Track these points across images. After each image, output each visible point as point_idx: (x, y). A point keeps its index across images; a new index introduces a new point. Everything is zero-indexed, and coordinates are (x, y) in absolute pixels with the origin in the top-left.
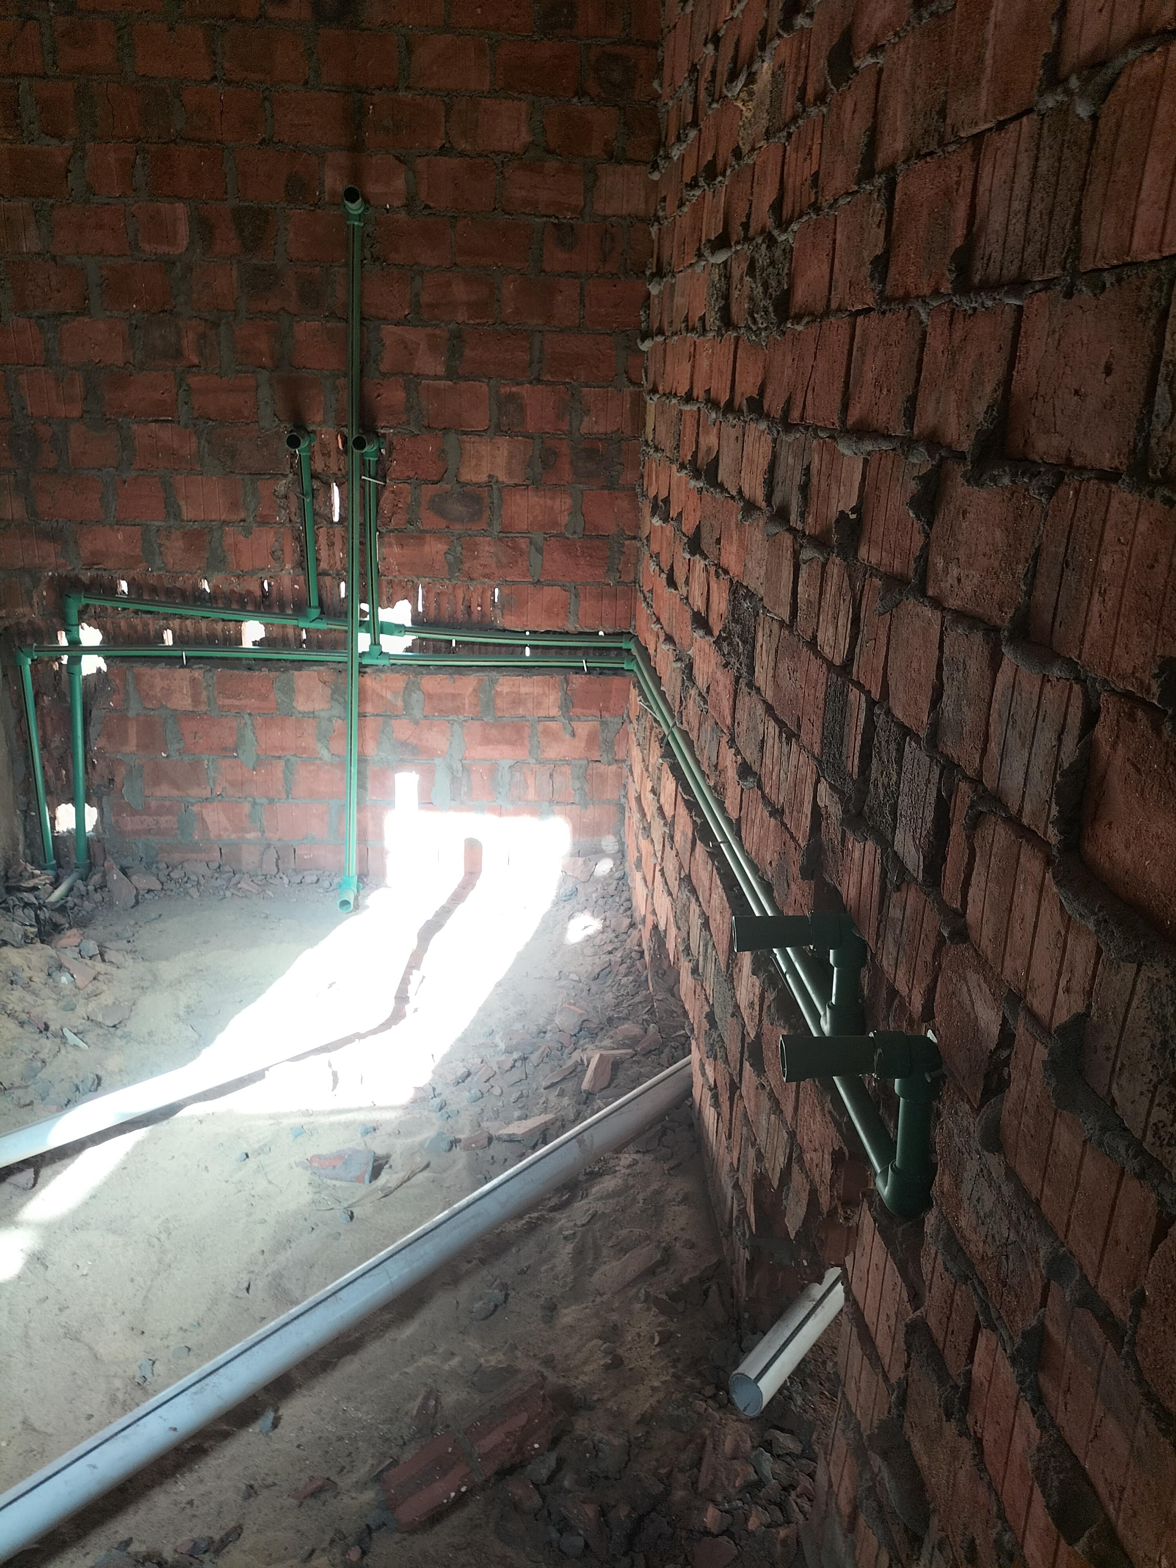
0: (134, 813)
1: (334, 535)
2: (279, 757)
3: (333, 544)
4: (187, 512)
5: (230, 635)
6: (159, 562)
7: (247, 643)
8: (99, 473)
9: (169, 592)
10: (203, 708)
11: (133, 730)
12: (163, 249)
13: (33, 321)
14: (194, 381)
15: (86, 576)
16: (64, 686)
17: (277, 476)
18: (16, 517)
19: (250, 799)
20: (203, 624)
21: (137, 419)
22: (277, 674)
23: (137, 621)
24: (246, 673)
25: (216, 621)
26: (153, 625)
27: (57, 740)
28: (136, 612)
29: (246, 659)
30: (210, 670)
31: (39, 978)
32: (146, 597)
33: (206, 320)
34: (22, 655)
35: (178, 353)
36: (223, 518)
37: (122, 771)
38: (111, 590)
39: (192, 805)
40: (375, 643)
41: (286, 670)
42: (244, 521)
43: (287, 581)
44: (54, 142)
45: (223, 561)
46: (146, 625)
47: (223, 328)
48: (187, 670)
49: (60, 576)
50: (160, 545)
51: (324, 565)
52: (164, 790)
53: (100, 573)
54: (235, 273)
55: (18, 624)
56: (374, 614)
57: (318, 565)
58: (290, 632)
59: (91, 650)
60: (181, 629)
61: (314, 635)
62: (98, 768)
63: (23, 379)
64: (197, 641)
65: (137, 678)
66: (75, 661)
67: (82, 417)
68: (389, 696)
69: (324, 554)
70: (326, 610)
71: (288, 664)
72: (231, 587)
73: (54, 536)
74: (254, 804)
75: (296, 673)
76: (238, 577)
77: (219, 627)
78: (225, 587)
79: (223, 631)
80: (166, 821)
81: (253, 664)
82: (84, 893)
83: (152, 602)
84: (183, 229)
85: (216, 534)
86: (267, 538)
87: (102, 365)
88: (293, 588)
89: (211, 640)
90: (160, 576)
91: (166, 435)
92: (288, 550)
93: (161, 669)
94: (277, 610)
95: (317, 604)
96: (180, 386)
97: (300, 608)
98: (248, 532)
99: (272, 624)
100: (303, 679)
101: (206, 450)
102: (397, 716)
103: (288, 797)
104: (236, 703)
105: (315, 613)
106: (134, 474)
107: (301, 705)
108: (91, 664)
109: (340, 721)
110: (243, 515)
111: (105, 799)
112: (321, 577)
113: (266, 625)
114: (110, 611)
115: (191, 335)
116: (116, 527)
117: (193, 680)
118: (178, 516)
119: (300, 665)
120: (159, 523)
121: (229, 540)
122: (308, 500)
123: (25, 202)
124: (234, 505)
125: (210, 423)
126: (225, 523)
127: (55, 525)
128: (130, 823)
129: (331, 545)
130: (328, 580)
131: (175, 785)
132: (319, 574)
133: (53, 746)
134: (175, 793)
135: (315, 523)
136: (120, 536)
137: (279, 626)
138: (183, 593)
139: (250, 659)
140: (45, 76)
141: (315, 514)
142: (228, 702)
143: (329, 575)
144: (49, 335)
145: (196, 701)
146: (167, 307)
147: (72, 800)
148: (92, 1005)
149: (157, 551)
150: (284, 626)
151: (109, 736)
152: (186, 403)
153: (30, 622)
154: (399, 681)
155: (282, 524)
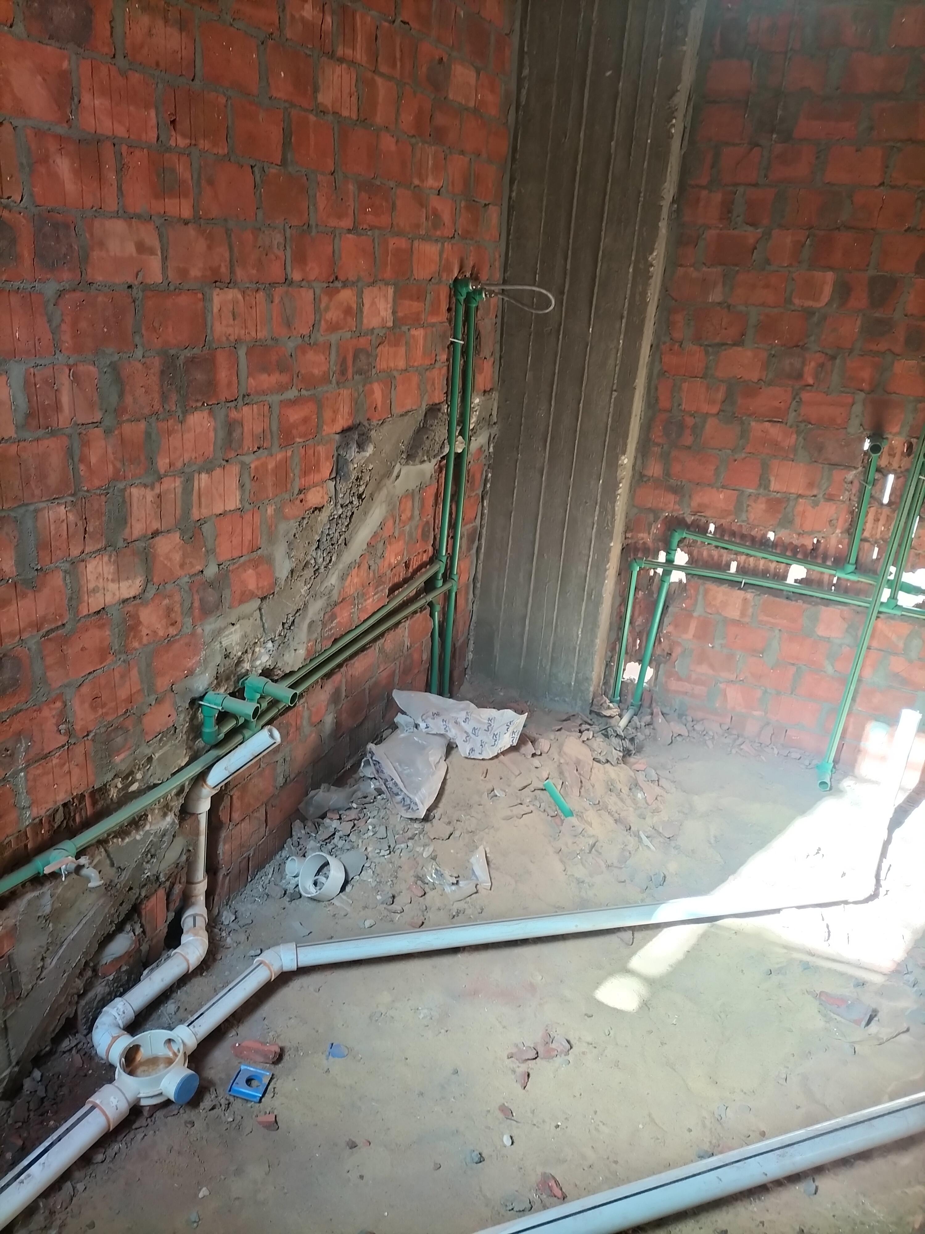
0: (679, 679)
1: (881, 514)
2: (793, 664)
3: (878, 520)
4: (774, 485)
5: (779, 572)
6: (744, 517)
7: (790, 580)
8: (720, 453)
9: (743, 537)
10: (747, 620)
11: (693, 625)
12: (809, 303)
13: (702, 348)
14: (805, 396)
15: (690, 519)
16: (654, 588)
17: (849, 468)
18: (655, 475)
19: (763, 688)
20: (762, 562)
21: (757, 419)
22: (809, 606)
23: (715, 553)
24: (785, 601)
25: (772, 561)
26: (726, 557)
27: (639, 621)
28: (717, 547)
29: (787, 591)
30: (759, 595)
31: (625, 790)
32: (726, 538)
33: (827, 354)
34: (635, 564)
35: (800, 376)
36: (800, 492)
37: (677, 651)
38: (703, 530)
39: (721, 683)
40: (893, 597)
41: (817, 604)
42: (815, 496)
43: (833, 540)
44: (750, 229)
45: (791, 522)
46: (721, 556)
47: (838, 361)
48: (743, 592)
49: (672, 516)
50: (748, 506)
51: (866, 534)
52: (704, 669)
53: (699, 518)
54: (859, 322)
55: (635, 543)
56: (898, 575)
57: (863, 533)
58: (826, 578)
59: (679, 568)
60: (745, 563)
61: (844, 583)
62: (663, 645)
63: (685, 386)
64: (755, 573)
65: (706, 592)
66: (667, 573)
67: (718, 414)
68: (894, 638)
69: (869, 525)
70: (859, 567)
71: (819, 600)
72: (791, 541)
73: (676, 490)
74: (765, 692)
75: (823, 608)
76: (799, 534)
77: (773, 566)
78: (786, 539)
79: (775, 568)
80: (699, 690)
81: (792, 596)
82: (639, 727)
83: (729, 542)
84: (828, 291)
85: (791, 503)
86: (829, 510)
87: (742, 380)
88: (837, 548)
89: (764, 574)
90: (741, 526)
91: (774, 431)
92: (841, 520)
93: (724, 588)
94: (820, 561)
95: (854, 562)
96: (794, 399)
97: (840, 562)
98: (816, 504)
99: (814, 570)
100: (826, 612)
101: (801, 445)
102: (896, 654)
103: (792, 693)
104: (772, 621)
105: (851, 568)
106: (743, 455)
107: (821, 631)
108: (677, 576)
109: (848, 648)
110: (815, 492)
111: (662, 666)
112: (863, 543)
113: (808, 570)
114: (699, 543)
115: (813, 364)
116: (721, 489)
117: (745, 600)
118: (767, 487)
119: (827, 602)
120: (751, 491)
121: (800, 508)
122: (869, 487)
123: (719, 269)
124: (811, 485)
125: (810, 426)
126: (800, 496)
127: (679, 483)
128: (674, 685)
129: (877, 520)
130: (866, 545)
131: (712, 666)
132: (861, 540)
133: (637, 624)
134: (710, 672)
135: (870, 503)
136: (721, 496)
137: (818, 572)
138: (753, 539)
139: (790, 592)
140: (756, 185)
141: (872, 497)
142: (766, 618)
143: (868, 541)
144: (711, 358)
145: (743, 613)
146: (800, 344)
147: (640, 661)
148: (655, 819)
149: (745, 509)
150: (822, 573)
151: (676, 626)
152: (795, 411)
153: (644, 543)
154: (905, 629)
155: (844, 502)
